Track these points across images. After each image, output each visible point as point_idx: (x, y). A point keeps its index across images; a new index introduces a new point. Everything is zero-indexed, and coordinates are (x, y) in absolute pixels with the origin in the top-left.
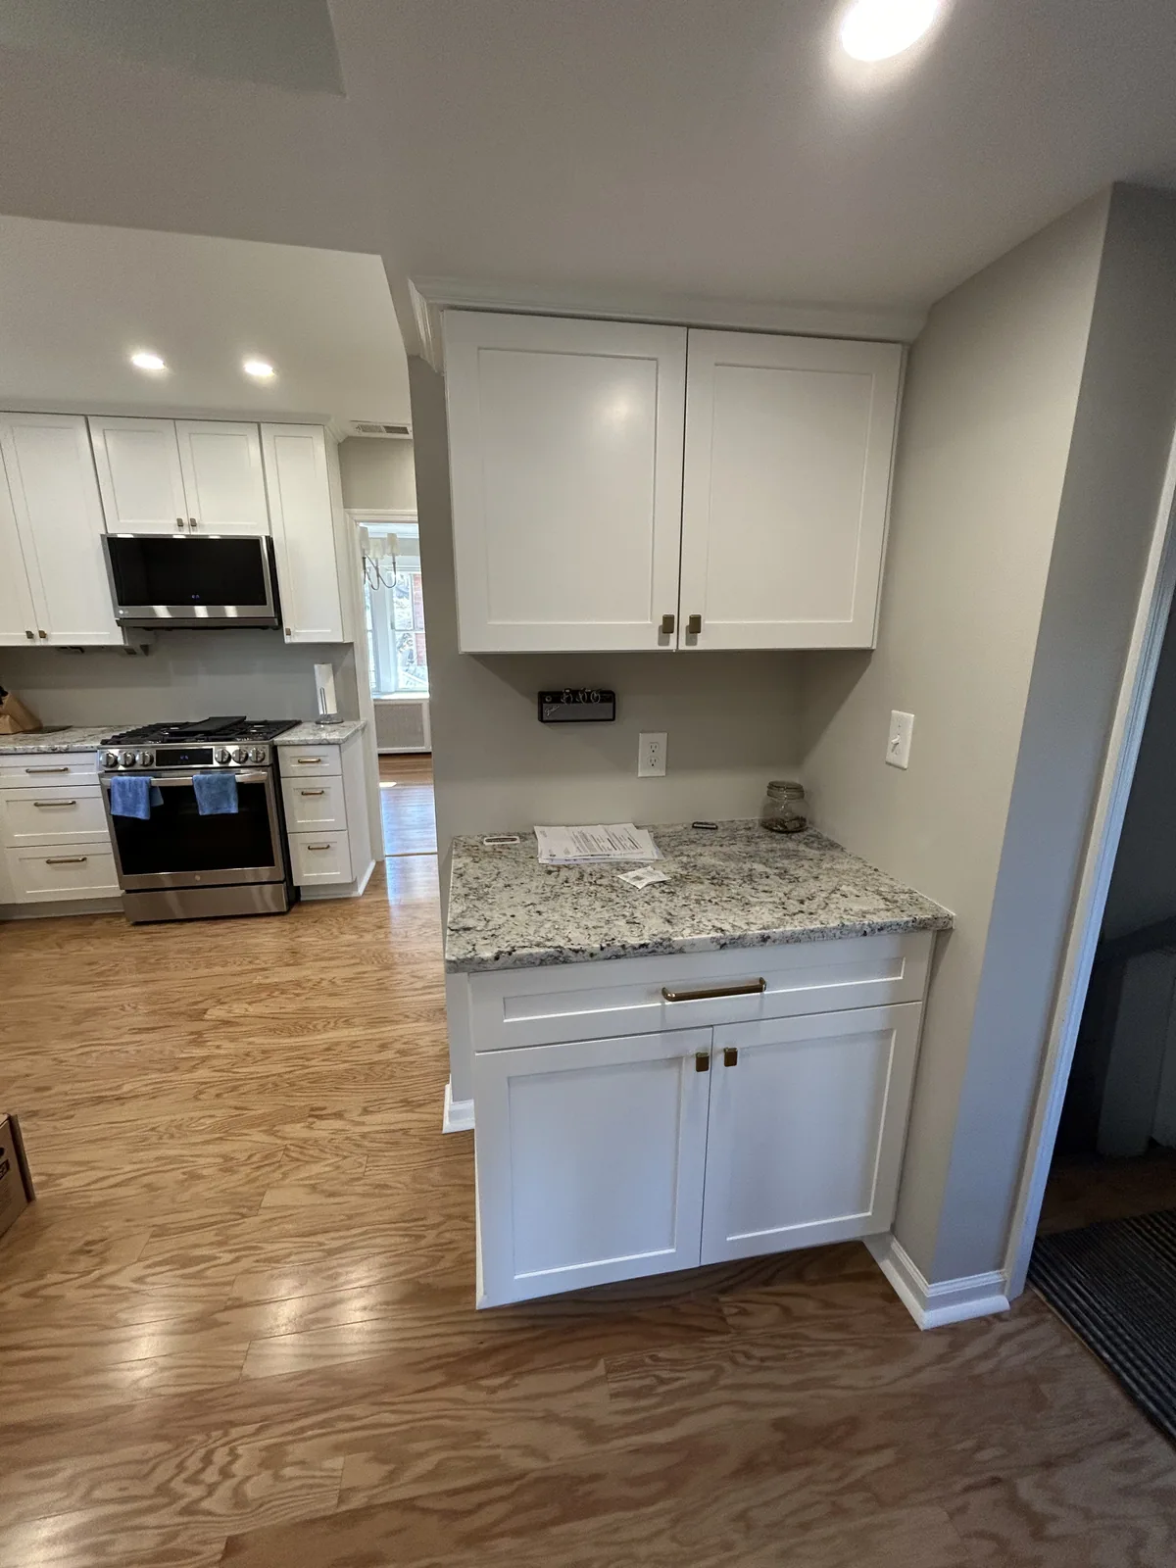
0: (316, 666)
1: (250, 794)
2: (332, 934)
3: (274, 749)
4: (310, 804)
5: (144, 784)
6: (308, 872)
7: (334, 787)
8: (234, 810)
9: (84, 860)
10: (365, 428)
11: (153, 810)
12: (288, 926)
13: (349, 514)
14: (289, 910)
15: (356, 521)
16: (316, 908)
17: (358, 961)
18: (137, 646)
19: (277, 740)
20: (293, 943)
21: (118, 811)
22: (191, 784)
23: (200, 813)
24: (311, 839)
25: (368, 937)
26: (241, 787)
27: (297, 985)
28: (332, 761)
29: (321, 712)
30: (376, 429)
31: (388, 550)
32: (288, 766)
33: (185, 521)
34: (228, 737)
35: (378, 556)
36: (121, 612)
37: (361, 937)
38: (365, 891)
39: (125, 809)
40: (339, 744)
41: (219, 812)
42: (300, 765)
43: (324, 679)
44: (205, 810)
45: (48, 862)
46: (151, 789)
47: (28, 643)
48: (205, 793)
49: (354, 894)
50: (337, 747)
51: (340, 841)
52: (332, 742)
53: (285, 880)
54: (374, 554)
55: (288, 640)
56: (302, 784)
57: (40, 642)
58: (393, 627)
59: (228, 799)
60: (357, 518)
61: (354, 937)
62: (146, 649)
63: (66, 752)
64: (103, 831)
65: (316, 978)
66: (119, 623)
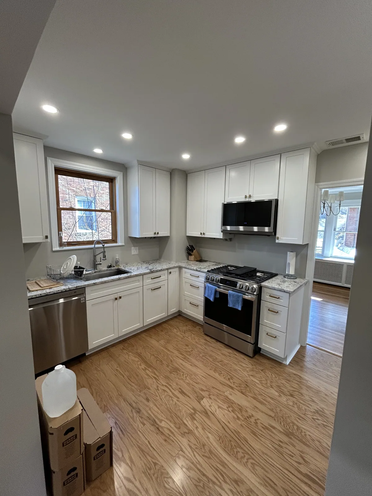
0: (288, 253)
1: (247, 304)
2: (266, 383)
3: (260, 288)
4: (271, 315)
5: (214, 289)
6: (265, 344)
7: (284, 312)
8: (240, 309)
9: (198, 306)
10: (333, 144)
11: (215, 298)
12: (250, 366)
13: (317, 186)
14: (254, 356)
15: (320, 188)
16: (265, 361)
17: (273, 415)
18: (228, 238)
19: (263, 284)
20: (248, 378)
21: (206, 296)
22: (227, 293)
23: (228, 306)
24: (269, 330)
25: (283, 399)
26: (245, 301)
27: (240, 409)
28: (284, 300)
29: (287, 273)
30: (341, 142)
31: (338, 199)
32: (265, 296)
33: (248, 196)
34: (244, 279)
35: (332, 201)
36: (223, 228)
37: (280, 396)
38: (290, 362)
39: (208, 295)
40: (290, 293)
41: (235, 307)
42: (270, 297)
43: (291, 259)
44: (230, 305)
45: (190, 303)
46: (216, 291)
47: (200, 236)
48: (231, 299)
49: (284, 362)
50: (288, 295)
51: (282, 337)
52: (286, 291)
53: (254, 343)
54: (331, 200)
55: (277, 241)
56: (270, 306)
57: (203, 236)
58: (335, 230)
59: (239, 304)
60: (321, 187)
61: (277, 394)
62: (231, 239)
63: (199, 271)
64: (202, 299)
65: (250, 412)
66: (222, 231)
